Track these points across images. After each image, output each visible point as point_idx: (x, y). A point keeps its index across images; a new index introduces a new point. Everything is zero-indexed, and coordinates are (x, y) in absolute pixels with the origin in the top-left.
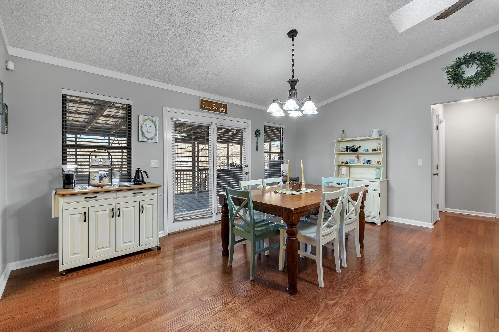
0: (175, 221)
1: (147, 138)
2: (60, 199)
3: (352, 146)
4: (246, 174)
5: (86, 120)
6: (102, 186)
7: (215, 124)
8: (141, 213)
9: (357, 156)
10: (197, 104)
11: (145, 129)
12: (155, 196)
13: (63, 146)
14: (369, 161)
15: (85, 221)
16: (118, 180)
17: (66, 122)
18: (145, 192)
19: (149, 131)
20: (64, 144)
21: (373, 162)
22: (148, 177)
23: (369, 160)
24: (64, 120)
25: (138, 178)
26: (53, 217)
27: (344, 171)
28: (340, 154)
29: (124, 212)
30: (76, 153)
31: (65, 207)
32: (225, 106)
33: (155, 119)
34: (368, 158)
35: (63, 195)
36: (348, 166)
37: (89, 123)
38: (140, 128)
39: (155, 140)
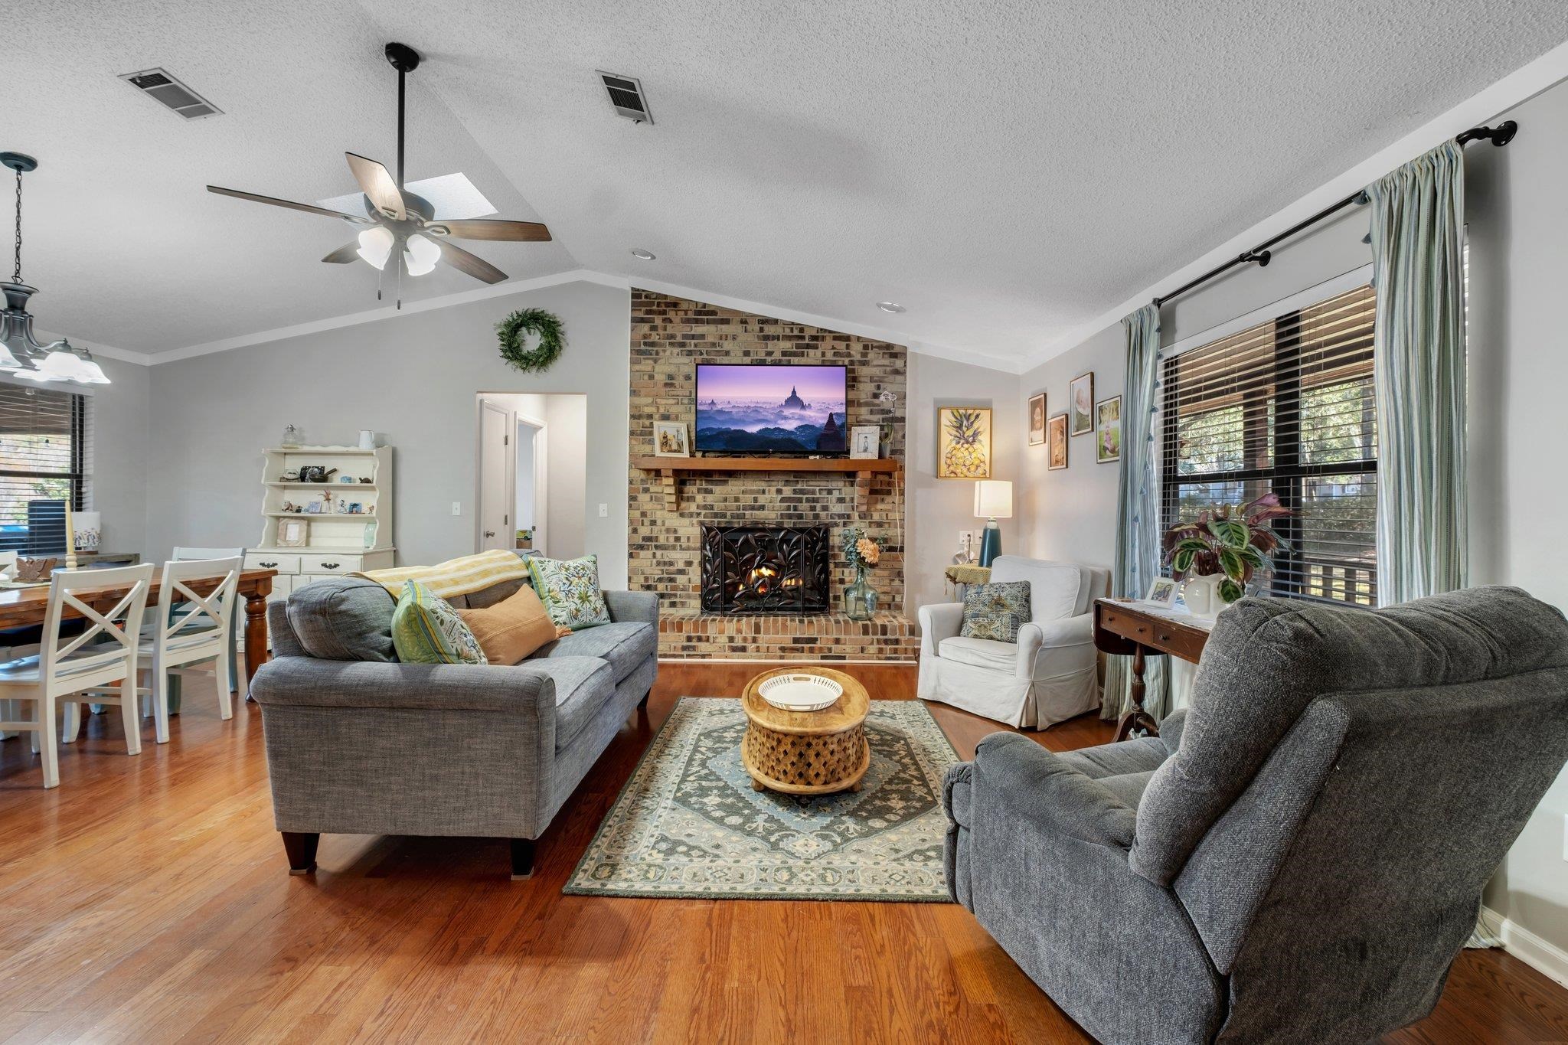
9: (324, 493)
14: (355, 505)
21: (365, 509)
23: (356, 502)
27: (294, 531)
28: (285, 487)
34: (351, 498)
36: (303, 518)
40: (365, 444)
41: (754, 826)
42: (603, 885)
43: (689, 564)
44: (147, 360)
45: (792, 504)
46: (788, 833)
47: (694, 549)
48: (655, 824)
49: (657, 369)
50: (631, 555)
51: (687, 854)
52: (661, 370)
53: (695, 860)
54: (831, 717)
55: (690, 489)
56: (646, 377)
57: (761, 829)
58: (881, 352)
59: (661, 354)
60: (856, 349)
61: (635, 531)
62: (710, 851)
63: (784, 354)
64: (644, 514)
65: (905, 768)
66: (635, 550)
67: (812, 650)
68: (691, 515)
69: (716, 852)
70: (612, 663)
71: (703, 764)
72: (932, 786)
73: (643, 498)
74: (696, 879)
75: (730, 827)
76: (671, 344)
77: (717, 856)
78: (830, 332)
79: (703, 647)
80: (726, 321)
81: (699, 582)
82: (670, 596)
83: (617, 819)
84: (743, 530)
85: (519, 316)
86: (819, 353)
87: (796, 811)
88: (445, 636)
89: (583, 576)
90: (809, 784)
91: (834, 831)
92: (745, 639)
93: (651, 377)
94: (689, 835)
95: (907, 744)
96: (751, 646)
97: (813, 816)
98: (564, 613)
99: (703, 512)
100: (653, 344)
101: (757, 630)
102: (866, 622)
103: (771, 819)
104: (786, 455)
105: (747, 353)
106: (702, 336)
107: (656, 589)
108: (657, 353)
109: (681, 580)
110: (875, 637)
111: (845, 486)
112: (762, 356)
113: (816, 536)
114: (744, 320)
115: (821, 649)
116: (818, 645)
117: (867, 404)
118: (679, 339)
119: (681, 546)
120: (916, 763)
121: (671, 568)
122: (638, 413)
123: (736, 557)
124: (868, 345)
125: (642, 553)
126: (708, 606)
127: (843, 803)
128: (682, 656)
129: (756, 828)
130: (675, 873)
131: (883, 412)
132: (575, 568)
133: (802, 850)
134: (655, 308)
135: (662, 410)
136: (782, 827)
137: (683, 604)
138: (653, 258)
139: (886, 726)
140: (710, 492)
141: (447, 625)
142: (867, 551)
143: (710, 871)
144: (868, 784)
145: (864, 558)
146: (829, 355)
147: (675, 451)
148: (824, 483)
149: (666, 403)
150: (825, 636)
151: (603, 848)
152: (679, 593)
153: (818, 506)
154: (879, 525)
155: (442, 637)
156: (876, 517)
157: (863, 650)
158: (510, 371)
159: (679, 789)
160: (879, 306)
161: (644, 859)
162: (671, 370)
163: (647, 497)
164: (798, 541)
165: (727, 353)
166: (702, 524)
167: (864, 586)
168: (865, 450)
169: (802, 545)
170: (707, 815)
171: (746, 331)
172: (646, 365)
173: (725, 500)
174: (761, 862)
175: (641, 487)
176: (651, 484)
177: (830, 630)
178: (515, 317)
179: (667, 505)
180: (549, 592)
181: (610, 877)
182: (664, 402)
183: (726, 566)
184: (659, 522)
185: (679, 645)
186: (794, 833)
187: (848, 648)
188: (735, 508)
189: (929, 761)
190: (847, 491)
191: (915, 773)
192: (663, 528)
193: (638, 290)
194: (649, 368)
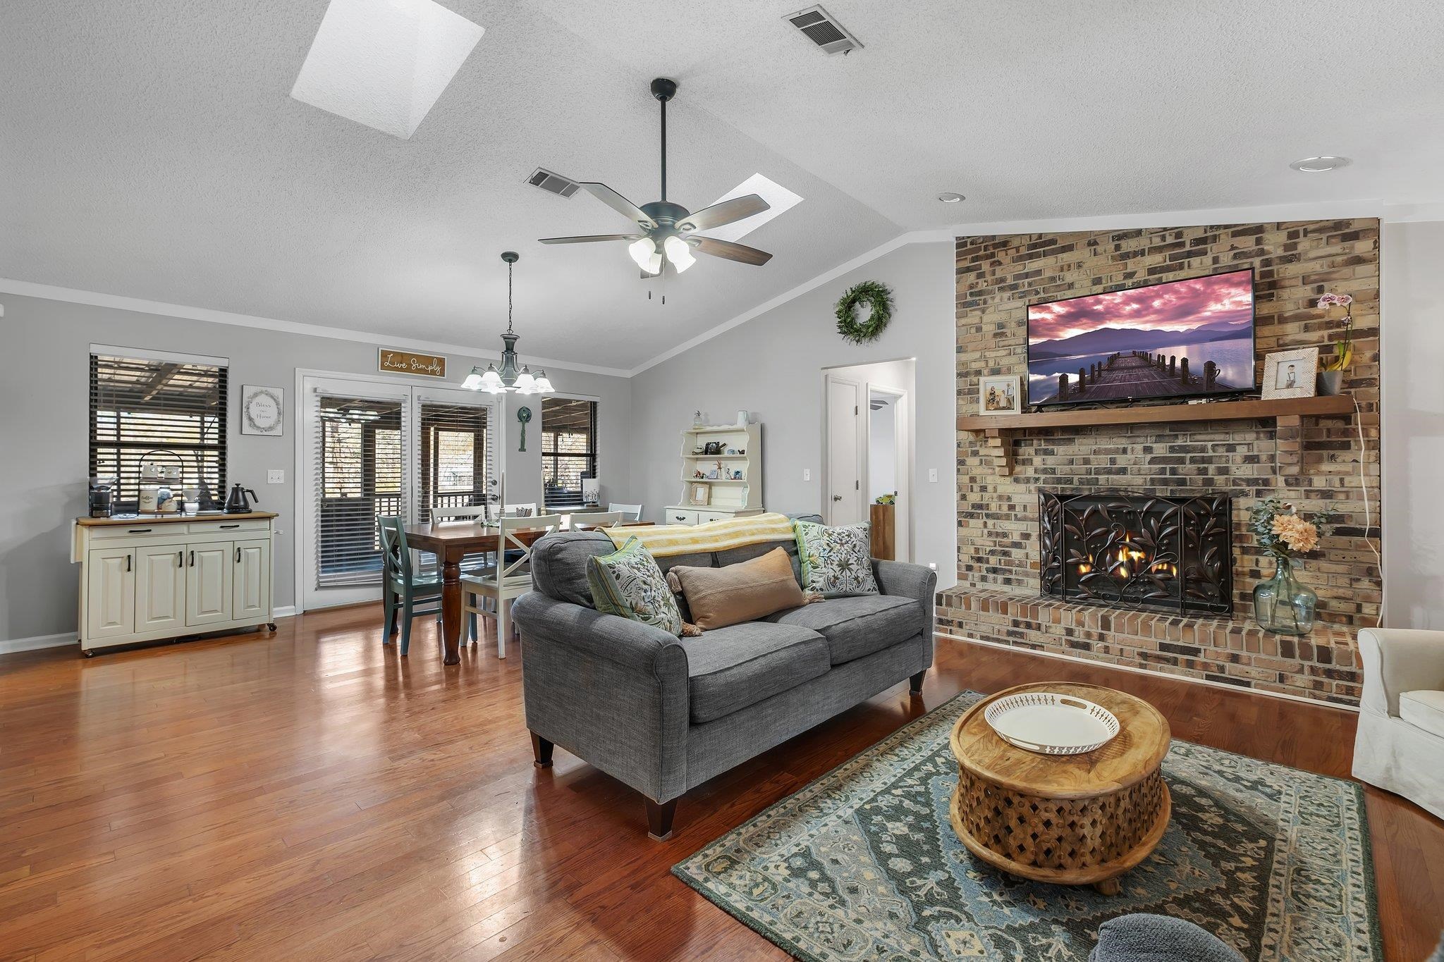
0: (319, 587)
1: (259, 428)
2: (86, 531)
3: (714, 443)
4: (493, 499)
5: (143, 380)
6: (163, 513)
7: (415, 398)
8: (235, 562)
9: (718, 463)
10: (375, 359)
11: (254, 411)
12: (266, 534)
13: (91, 444)
14: (738, 473)
15: (129, 570)
16: (196, 505)
17: (96, 382)
18: (243, 525)
19: (263, 414)
20: (93, 441)
21: (744, 474)
22: (256, 501)
24: (94, 379)
25: (237, 501)
26: (72, 562)
27: (701, 492)
28: (696, 459)
29: (201, 559)
30: (119, 457)
31: (95, 544)
32: (441, 362)
33: (278, 393)
34: (734, 466)
35: (91, 526)
36: (706, 483)
37: (150, 386)
38: (244, 410)
39: (278, 431)
40: (741, 423)
41: (919, 882)
42: (706, 880)
43: (1026, 536)
44: (628, 374)
45: (1168, 466)
46: (955, 912)
47: (1032, 520)
48: (813, 832)
49: (984, 321)
50: (960, 524)
51: (813, 884)
52: (990, 319)
53: (816, 895)
54: (1065, 772)
55: (1026, 451)
56: (973, 330)
57: (922, 893)
58: (1324, 236)
59: (990, 301)
60: (1274, 245)
61: (963, 497)
62: (840, 892)
63: (1152, 271)
64: (973, 480)
65: (1234, 886)
66: (965, 517)
67: (1190, 664)
68: (1028, 480)
69: (847, 897)
70: (828, 638)
71: (924, 781)
72: (1266, 940)
73: (972, 461)
74: (796, 920)
75: (888, 870)
76: (1000, 289)
77: (843, 903)
78: (1226, 227)
79: (1033, 635)
80: (1069, 248)
81: (1037, 559)
82: (1004, 571)
83: (782, 810)
84: (1089, 498)
85: (853, 292)
86: (1208, 260)
87: (991, 887)
88: (620, 590)
89: (847, 542)
90: (1008, 856)
91: (1024, 941)
92: (1088, 635)
93: (979, 329)
94: (835, 862)
95: (1269, 851)
96: (1097, 645)
97: (1008, 904)
98: (822, 579)
99: (1043, 477)
100: (980, 293)
101: (1106, 624)
102: (1288, 638)
103: (949, 884)
104: (1155, 402)
105: (1097, 281)
106: (1039, 272)
107: (988, 563)
108: (985, 302)
109: (1017, 554)
110: (1307, 663)
111: (1257, 439)
112: (1119, 279)
113: (1205, 509)
114: (1092, 241)
115: (1205, 666)
116: (1201, 658)
117: (1297, 318)
118: (1010, 281)
119: (1016, 515)
120: (1262, 889)
121: (1005, 540)
122: (965, 371)
123: (1081, 531)
124: (1295, 232)
125: (972, 522)
126: (1050, 589)
127: (1073, 904)
128: (1007, 642)
129: (920, 887)
130: (781, 902)
131: (1329, 325)
132: (839, 534)
133: (953, 946)
134: (982, 253)
135: (991, 364)
136: (954, 900)
137: (1019, 582)
138: (963, 198)
139: (1250, 808)
140: (1052, 453)
141: (622, 581)
142: (1290, 533)
143: (819, 918)
144: (1140, 890)
145: (1285, 544)
146: (1226, 260)
147: (1004, 408)
148: (1222, 437)
149: (997, 355)
150: (1212, 648)
151: (742, 838)
152: (1014, 569)
153: (1212, 468)
154: (1327, 494)
155: (617, 590)
156: (1319, 483)
157: (1282, 679)
158: (846, 345)
159: (874, 800)
160: (1296, 167)
161: (766, 868)
162: (997, 317)
163: (976, 461)
164: (1175, 514)
165: (1071, 286)
166: (1040, 490)
167: (1288, 583)
168: (1290, 385)
169: (1180, 520)
170: (875, 847)
171: (1095, 254)
172: (974, 317)
173: (1071, 462)
174: (886, 936)
175: (970, 450)
176: (981, 446)
177: (1221, 640)
178: (849, 293)
179: (997, 469)
180: (809, 556)
181: (719, 873)
182: (993, 354)
183: (1068, 541)
184: (990, 488)
185: (1004, 629)
186: (963, 917)
187: (1254, 672)
188: (1084, 472)
189: (1295, 894)
190: (1263, 446)
191: (1246, 905)
192: (995, 495)
193: (963, 238)
194: (977, 320)
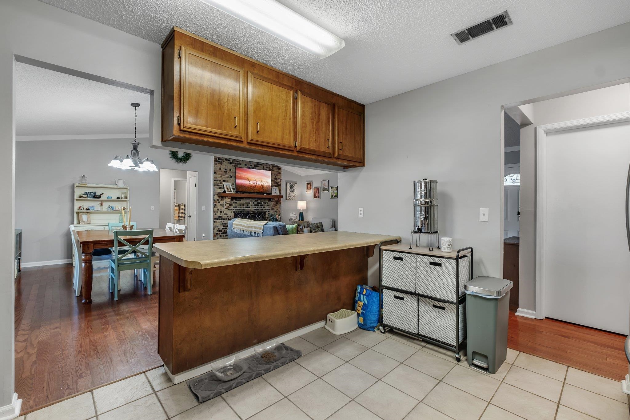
3: (93, 193)
23: (112, 206)
27: (84, 217)
45: (256, 207)
50: (214, 222)
52: (223, 167)
56: (218, 169)
61: (215, 214)
64: (218, 209)
68: (231, 210)
73: (218, 205)
84: (245, 213)
99: (235, 209)
108: (222, 162)
119: (228, 219)
122: (216, 179)
125: (218, 221)
131: (278, 183)
135: (223, 179)
140: (237, 203)
148: (264, 201)
153: (263, 207)
156: (275, 209)
166: (234, 212)
168: (275, 193)
172: (219, 165)
175: (217, 201)
182: (224, 176)
184: (222, 212)
188: (243, 208)
190: (270, 203)
192: (224, 214)
